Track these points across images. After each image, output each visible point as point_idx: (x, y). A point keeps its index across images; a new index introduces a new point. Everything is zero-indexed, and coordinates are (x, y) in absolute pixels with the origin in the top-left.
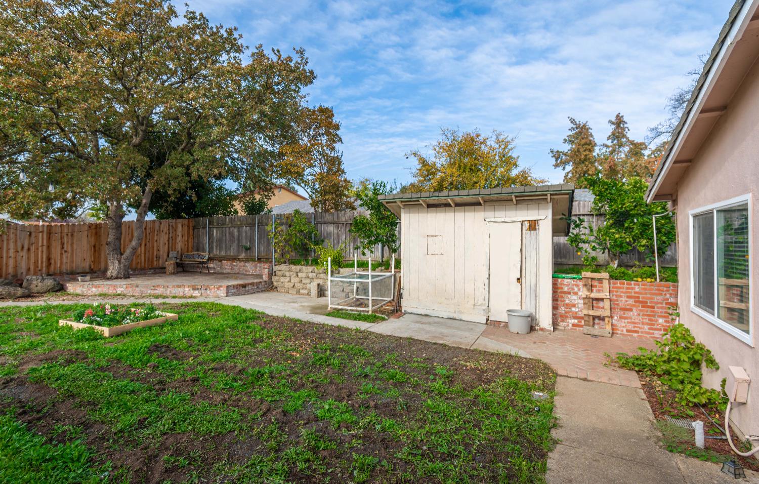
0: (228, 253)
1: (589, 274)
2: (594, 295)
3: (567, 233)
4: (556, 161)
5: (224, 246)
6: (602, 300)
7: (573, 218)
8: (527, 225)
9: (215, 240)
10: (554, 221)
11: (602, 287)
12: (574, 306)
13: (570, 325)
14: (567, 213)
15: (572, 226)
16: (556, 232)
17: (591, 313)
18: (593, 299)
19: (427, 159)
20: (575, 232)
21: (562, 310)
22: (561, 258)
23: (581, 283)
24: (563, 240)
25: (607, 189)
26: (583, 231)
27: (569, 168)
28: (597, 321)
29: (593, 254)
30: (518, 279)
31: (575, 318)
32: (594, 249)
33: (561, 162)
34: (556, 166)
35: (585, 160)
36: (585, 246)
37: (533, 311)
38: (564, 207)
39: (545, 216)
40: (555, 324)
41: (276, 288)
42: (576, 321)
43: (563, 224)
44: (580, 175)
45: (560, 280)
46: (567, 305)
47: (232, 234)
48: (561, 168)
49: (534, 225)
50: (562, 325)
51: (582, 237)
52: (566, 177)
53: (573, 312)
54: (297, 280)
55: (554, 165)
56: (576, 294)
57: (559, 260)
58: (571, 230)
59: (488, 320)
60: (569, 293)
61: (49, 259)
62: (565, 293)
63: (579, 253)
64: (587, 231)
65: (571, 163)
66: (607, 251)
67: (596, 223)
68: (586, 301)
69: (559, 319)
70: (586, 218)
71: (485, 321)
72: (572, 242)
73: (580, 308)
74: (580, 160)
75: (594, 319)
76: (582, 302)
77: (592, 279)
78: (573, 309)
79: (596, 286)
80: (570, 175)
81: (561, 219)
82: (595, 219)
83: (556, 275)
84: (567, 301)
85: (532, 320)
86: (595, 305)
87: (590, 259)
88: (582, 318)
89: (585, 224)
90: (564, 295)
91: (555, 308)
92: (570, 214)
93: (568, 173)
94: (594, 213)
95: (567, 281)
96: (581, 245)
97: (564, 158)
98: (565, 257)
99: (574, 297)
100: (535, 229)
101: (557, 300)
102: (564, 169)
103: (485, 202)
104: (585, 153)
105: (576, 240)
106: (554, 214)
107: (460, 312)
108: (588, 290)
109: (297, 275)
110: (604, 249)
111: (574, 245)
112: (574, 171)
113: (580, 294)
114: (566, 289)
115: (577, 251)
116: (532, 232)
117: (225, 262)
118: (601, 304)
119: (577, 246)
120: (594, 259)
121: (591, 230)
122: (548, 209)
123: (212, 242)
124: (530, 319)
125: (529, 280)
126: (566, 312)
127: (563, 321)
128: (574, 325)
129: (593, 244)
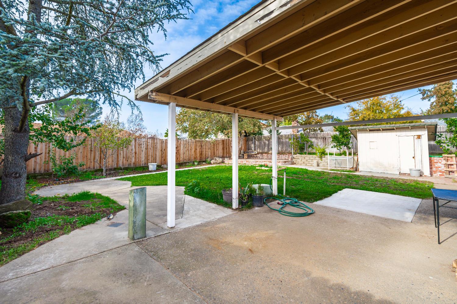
0: (263, 151)
1: (446, 155)
2: (449, 163)
3: (435, 140)
4: (423, 96)
5: (261, 148)
6: (452, 165)
7: (437, 134)
8: (416, 137)
9: (257, 146)
10: (428, 135)
11: (452, 160)
12: (440, 167)
13: (438, 175)
14: (434, 132)
15: (437, 137)
16: (429, 140)
17: (448, 169)
18: (449, 165)
19: (355, 108)
20: (438, 139)
21: (434, 169)
22: (432, 150)
23: (442, 159)
24: (433, 143)
25: (453, 122)
26: (443, 139)
27: (433, 99)
28: (451, 173)
29: (447, 147)
30: (413, 157)
31: (440, 172)
32: (448, 146)
33: (427, 97)
34: (423, 99)
35: (445, 94)
36: (444, 145)
37: (421, 168)
38: (433, 130)
39: (424, 134)
40: (431, 175)
41: (295, 163)
42: (441, 173)
43: (433, 136)
44: (442, 103)
45: (432, 158)
46: (436, 167)
47: (265, 143)
48: (427, 100)
49: (419, 137)
50: (434, 175)
51: (442, 141)
52: (431, 105)
53: (439, 170)
54: (305, 160)
55: (421, 99)
56: (440, 163)
57: (431, 151)
58: (437, 139)
59: (400, 173)
60: (437, 163)
61: (214, 152)
62: (435, 162)
63: (441, 148)
64: (445, 139)
65: (435, 97)
66: (455, 147)
67: (449, 135)
68: (445, 165)
69: (433, 173)
70: (444, 134)
71: (399, 174)
72: (437, 143)
73: (443, 168)
74: (441, 94)
75: (449, 172)
76: (443, 166)
77: (448, 157)
78: (439, 169)
79: (449, 160)
80: (435, 104)
81: (431, 134)
82: (449, 134)
83: (431, 156)
84: (436, 166)
85: (421, 172)
86: (449, 167)
87: (446, 150)
88: (444, 172)
89: (444, 136)
90: (435, 164)
91: (431, 168)
92: (436, 132)
93: (433, 103)
94: (448, 131)
95: (436, 158)
96: (442, 144)
97: (429, 93)
98: (434, 150)
99: (439, 164)
100: (420, 138)
101: (432, 165)
102: (429, 100)
103: (396, 128)
104: (445, 90)
105: (439, 142)
106: (428, 132)
107: (387, 170)
108: (446, 161)
109: (305, 159)
110: (454, 146)
111: (438, 144)
112: (438, 102)
113: (442, 163)
114: (435, 161)
115: (440, 147)
116: (419, 139)
117: (264, 154)
118: (452, 166)
119: (440, 145)
120: (448, 149)
121: (446, 138)
122: (425, 131)
123: (256, 147)
124: (420, 171)
125: (418, 157)
126: (436, 170)
127: (435, 173)
128: (440, 175)
129: (448, 144)
